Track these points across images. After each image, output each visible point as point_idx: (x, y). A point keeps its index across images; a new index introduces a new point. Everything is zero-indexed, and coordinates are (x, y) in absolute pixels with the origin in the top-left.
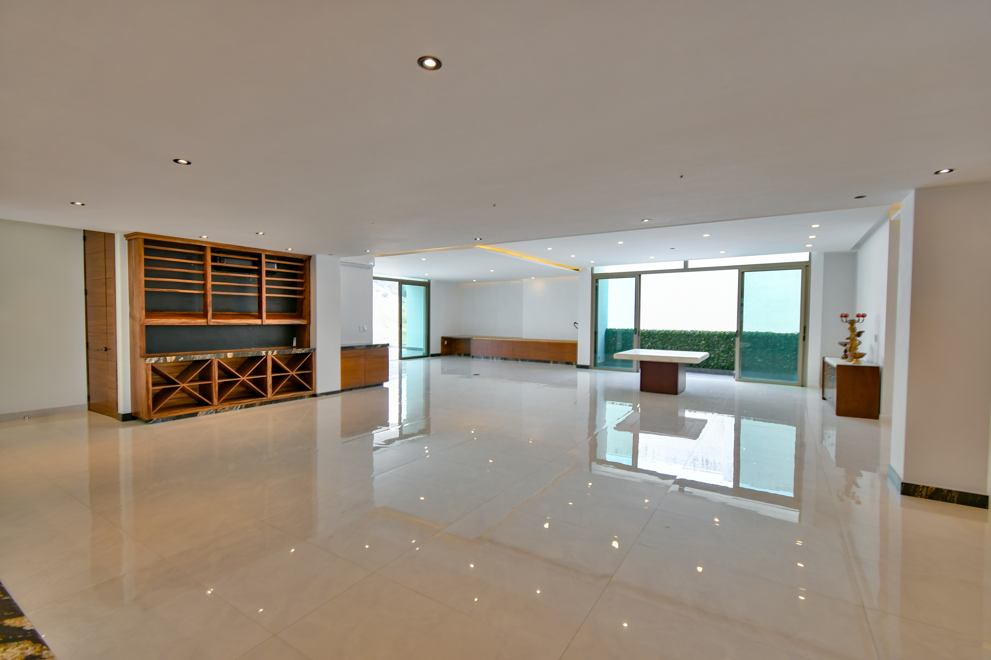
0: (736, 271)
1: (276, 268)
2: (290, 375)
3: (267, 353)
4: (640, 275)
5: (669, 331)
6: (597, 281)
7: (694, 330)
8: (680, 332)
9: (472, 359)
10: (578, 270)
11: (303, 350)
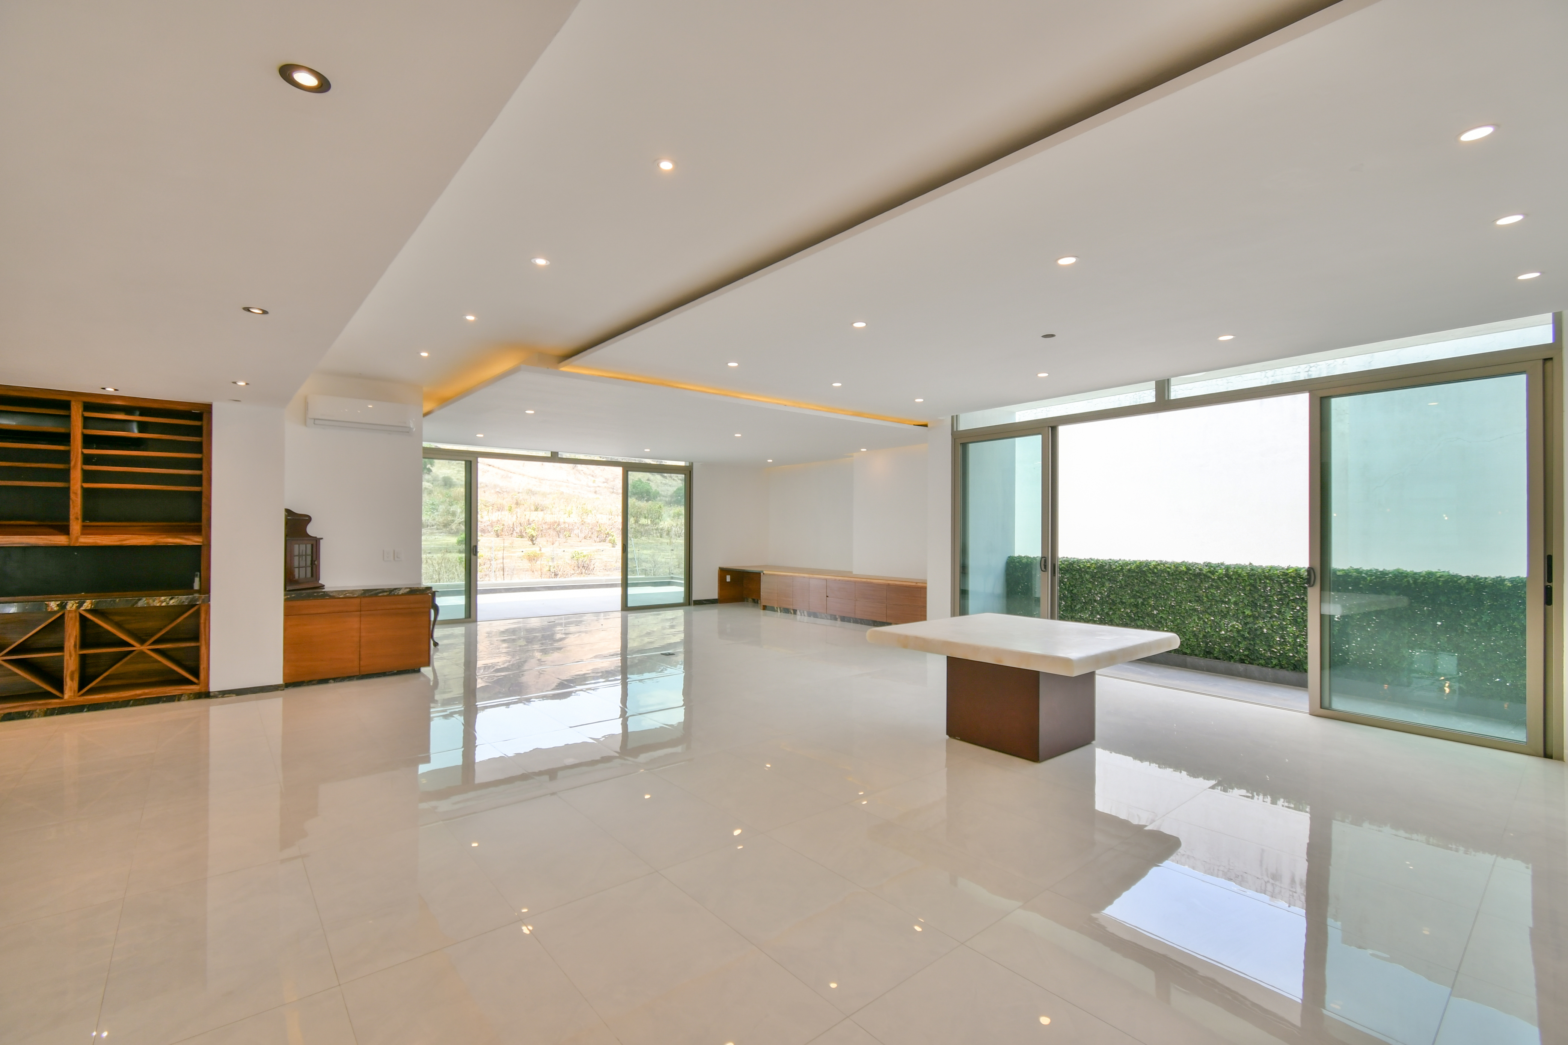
0: (1303, 399)
1: (136, 430)
2: (134, 653)
3: (62, 606)
4: (1054, 429)
5: (1147, 564)
6: (964, 446)
7: (1215, 561)
8: (1177, 566)
9: (762, 611)
10: (926, 426)
11: (171, 599)
